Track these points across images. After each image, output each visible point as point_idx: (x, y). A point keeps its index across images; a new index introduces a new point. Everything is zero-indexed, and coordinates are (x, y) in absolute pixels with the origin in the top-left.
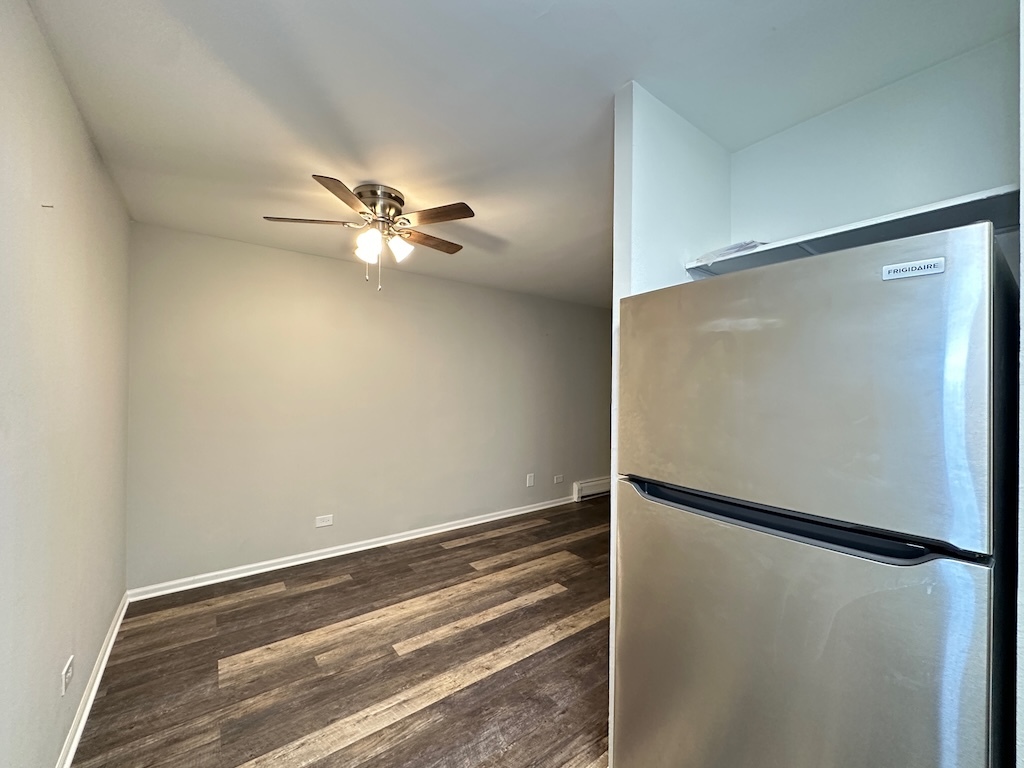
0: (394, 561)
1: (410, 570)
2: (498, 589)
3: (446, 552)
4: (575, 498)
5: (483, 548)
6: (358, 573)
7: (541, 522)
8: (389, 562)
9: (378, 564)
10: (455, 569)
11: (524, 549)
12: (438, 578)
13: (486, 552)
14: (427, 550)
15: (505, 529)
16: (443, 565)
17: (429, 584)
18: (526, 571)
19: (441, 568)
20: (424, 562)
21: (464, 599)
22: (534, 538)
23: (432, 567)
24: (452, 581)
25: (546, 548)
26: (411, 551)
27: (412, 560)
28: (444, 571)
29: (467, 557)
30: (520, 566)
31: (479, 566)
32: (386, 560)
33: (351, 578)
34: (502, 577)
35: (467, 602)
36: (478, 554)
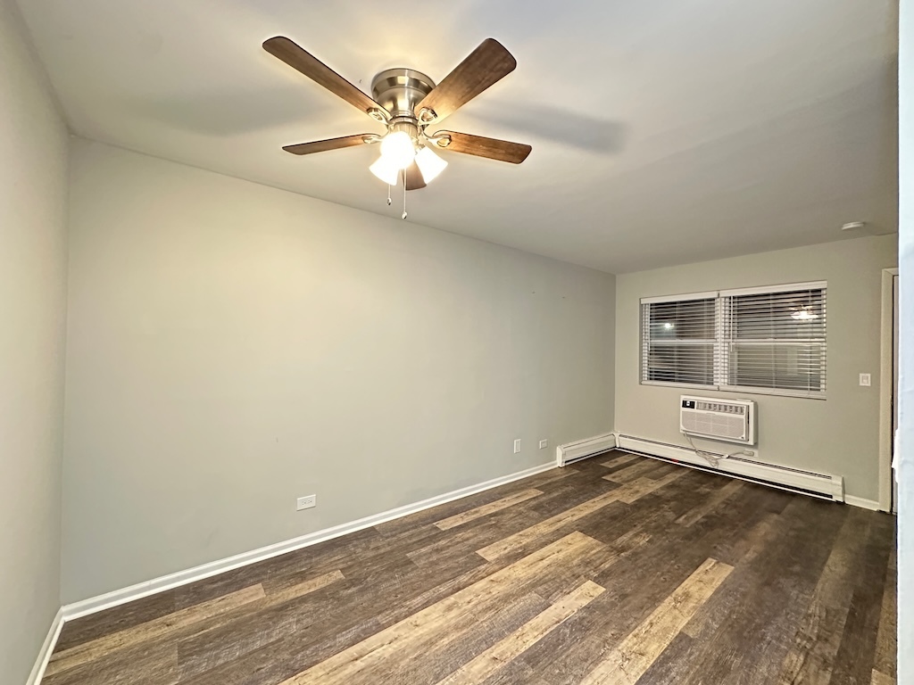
0: (389, 548)
1: (409, 562)
2: (524, 592)
3: (443, 534)
4: (559, 462)
5: (483, 528)
6: (350, 567)
7: (534, 493)
8: (382, 551)
9: (370, 554)
10: (462, 559)
11: (530, 530)
12: (447, 575)
13: (489, 534)
14: (421, 533)
15: (499, 502)
16: (447, 553)
17: (439, 584)
18: (546, 562)
19: (446, 560)
20: (423, 550)
21: (488, 609)
22: (536, 514)
23: (434, 558)
24: (463, 579)
25: (554, 528)
26: (404, 534)
27: (408, 548)
28: (451, 563)
29: (471, 541)
30: (537, 554)
31: (490, 553)
32: (378, 548)
33: (342, 576)
34: (521, 571)
35: (492, 613)
36: (482, 537)
